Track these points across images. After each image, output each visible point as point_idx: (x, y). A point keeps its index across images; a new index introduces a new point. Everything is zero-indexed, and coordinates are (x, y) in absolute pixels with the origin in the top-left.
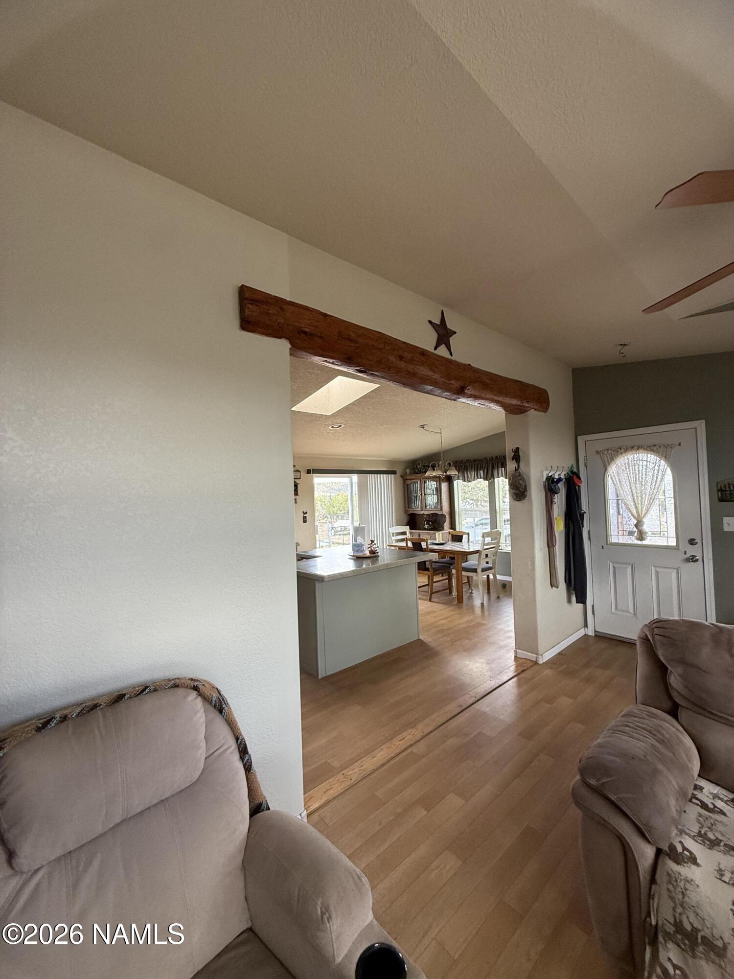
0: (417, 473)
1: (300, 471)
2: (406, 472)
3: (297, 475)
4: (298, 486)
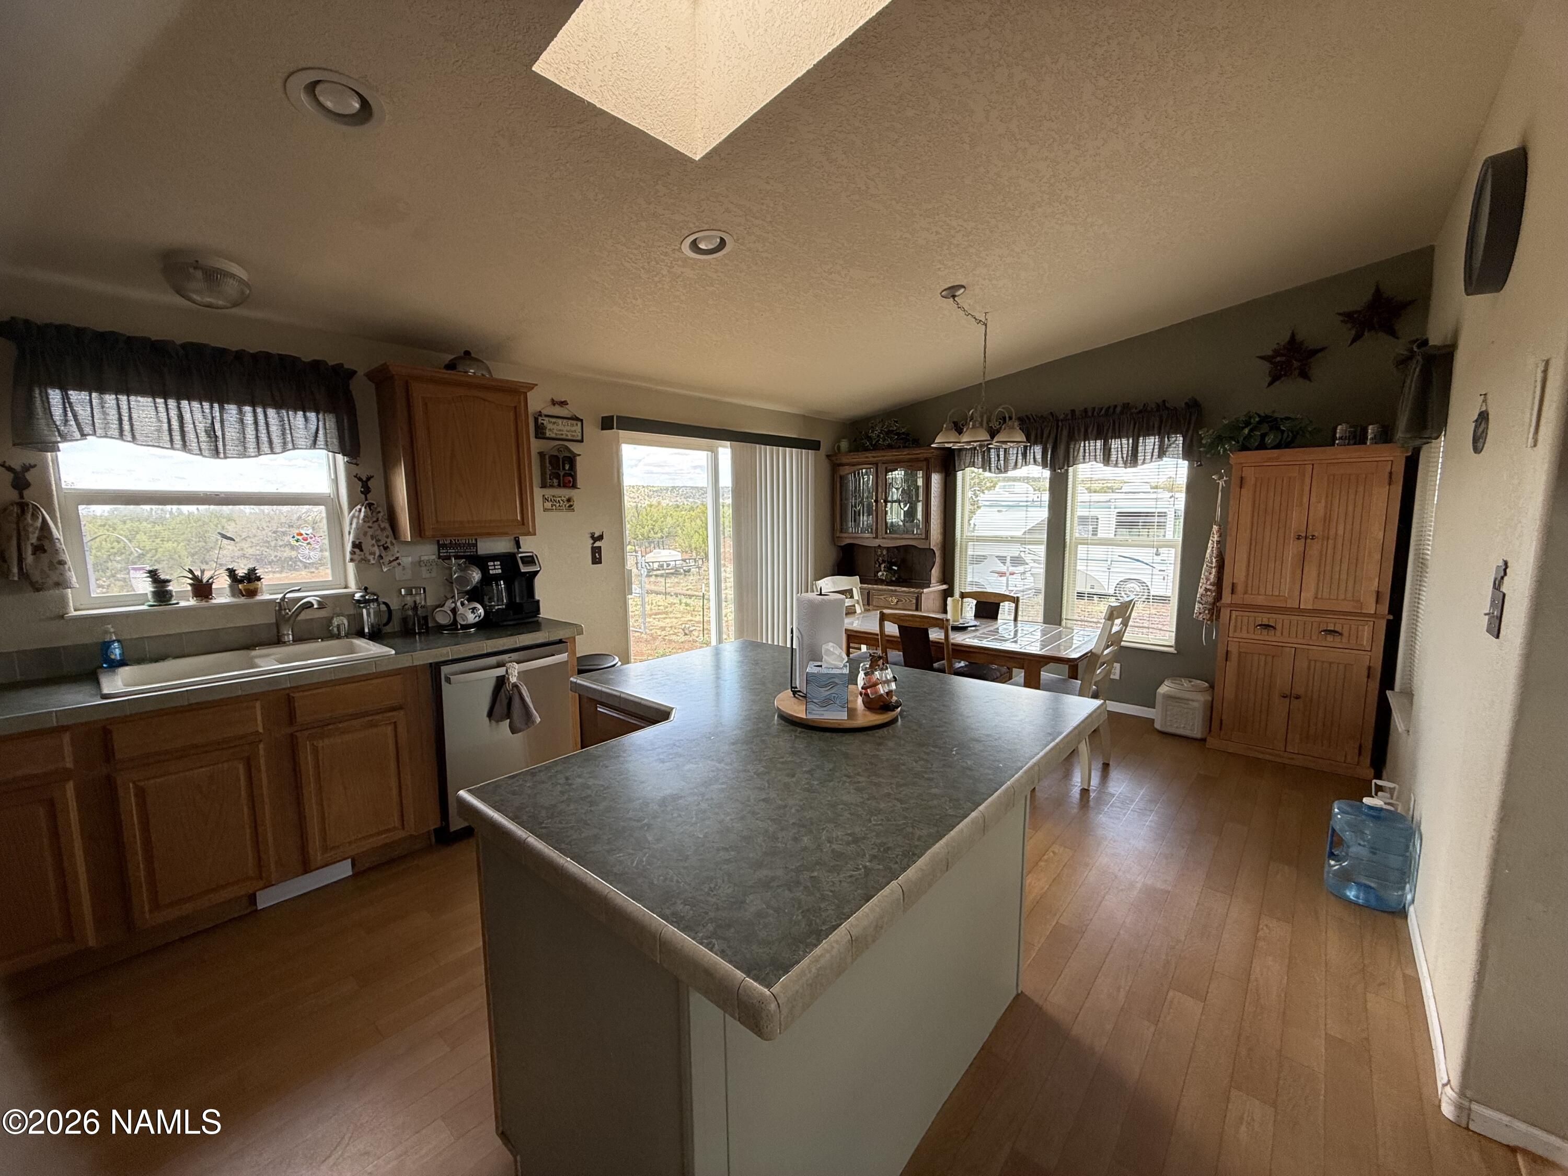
0: (866, 449)
1: (582, 421)
2: (839, 447)
3: (572, 432)
4: (575, 461)
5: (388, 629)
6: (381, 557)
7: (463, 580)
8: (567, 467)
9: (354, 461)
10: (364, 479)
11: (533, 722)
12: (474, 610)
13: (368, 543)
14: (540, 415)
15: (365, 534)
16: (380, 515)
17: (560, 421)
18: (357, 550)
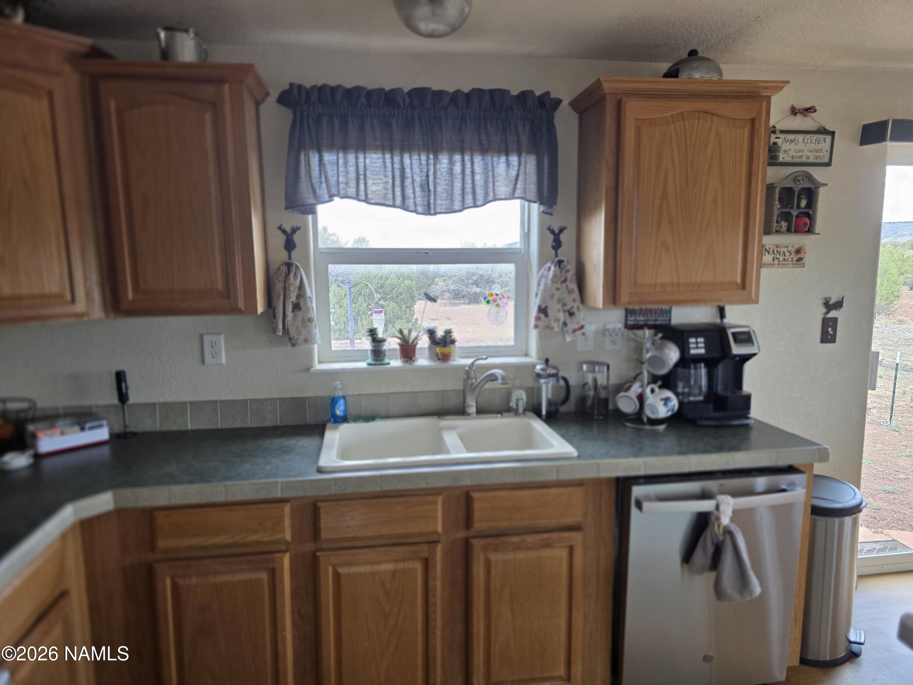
1: (832, 133)
3: (817, 151)
4: (817, 194)
5: (563, 409)
6: (565, 324)
7: (657, 361)
8: (804, 203)
9: (549, 211)
10: (557, 231)
11: (751, 592)
12: (666, 400)
13: (554, 309)
14: (774, 132)
15: (552, 296)
16: (569, 275)
17: (800, 137)
18: (542, 316)
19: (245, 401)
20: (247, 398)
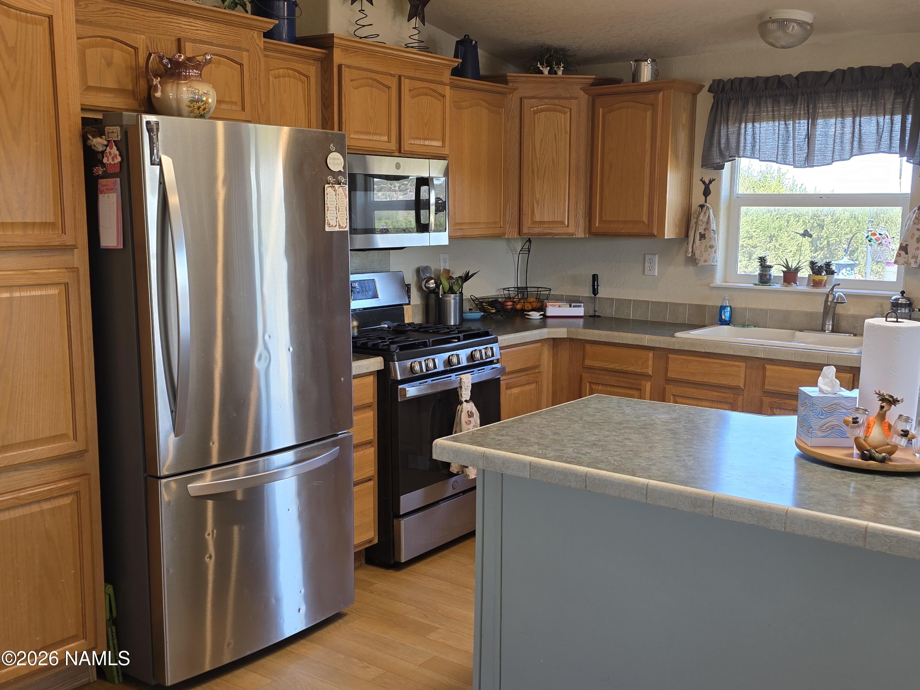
15: (913, 236)
18: (902, 253)
19: (667, 303)
20: (668, 301)
